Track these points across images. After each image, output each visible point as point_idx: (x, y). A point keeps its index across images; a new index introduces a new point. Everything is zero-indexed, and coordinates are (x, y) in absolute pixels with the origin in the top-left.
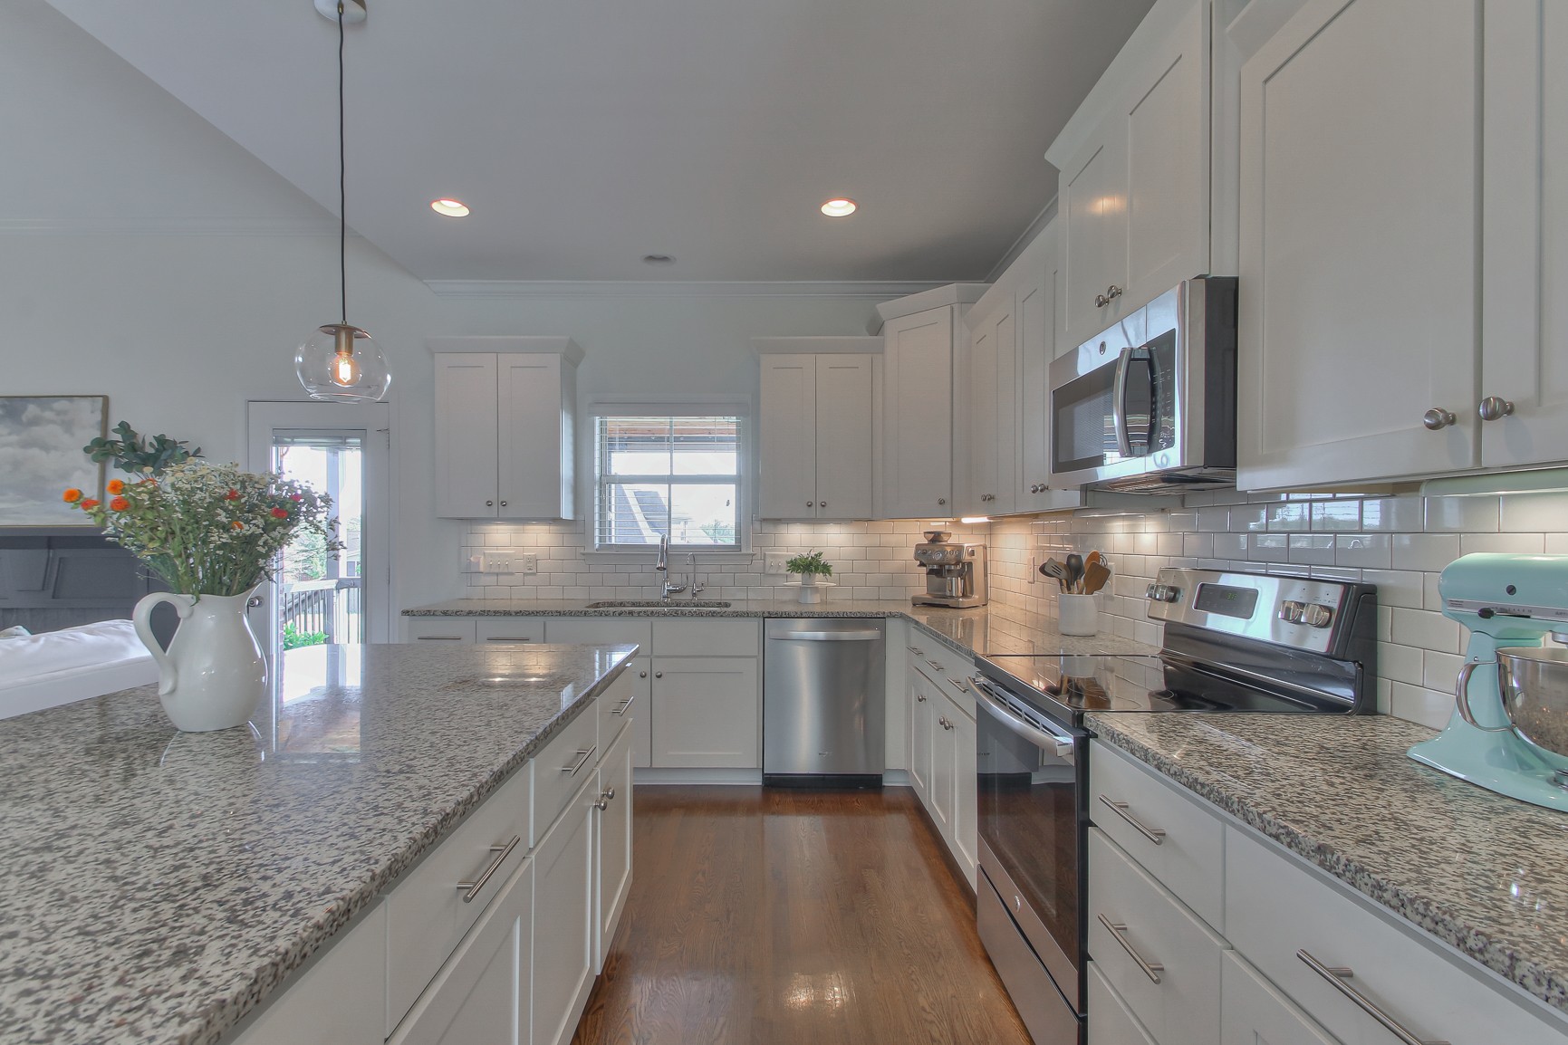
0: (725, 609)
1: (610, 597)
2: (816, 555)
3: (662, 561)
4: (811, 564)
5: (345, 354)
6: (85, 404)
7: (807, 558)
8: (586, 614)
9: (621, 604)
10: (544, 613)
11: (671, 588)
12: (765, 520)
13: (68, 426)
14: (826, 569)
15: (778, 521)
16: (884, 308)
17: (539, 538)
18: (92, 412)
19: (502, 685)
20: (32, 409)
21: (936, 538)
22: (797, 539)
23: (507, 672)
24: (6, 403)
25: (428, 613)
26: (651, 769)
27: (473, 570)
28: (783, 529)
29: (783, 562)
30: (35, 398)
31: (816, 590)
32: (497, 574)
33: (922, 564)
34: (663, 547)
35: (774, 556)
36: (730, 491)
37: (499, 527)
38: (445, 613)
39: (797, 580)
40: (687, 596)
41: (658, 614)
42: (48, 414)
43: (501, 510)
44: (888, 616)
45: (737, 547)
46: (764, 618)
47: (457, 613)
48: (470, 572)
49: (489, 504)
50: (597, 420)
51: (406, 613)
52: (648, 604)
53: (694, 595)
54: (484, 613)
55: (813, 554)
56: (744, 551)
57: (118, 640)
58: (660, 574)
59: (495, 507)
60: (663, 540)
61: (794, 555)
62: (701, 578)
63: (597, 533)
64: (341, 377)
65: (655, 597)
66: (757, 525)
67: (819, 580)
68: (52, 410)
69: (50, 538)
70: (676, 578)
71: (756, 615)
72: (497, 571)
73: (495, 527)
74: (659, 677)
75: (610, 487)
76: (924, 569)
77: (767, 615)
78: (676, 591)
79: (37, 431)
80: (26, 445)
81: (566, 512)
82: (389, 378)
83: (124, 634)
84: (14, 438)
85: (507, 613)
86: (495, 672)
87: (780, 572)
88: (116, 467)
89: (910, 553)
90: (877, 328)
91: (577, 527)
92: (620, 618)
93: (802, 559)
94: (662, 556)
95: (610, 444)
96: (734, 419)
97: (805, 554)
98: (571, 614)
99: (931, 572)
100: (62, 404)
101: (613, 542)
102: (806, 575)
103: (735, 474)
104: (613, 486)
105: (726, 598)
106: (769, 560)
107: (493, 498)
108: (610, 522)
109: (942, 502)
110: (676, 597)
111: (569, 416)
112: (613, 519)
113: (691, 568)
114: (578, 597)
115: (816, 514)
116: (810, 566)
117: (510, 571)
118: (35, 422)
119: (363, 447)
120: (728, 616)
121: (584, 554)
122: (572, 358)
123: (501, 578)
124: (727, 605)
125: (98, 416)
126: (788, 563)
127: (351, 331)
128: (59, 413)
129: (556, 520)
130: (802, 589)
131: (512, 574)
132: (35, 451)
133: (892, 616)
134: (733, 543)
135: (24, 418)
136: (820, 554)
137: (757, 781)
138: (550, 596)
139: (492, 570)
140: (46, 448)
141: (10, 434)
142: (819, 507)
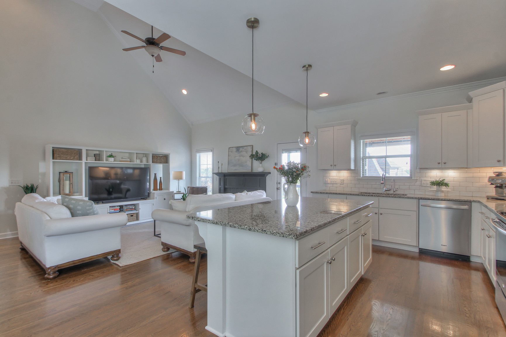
0: (406, 196)
1: (366, 191)
2: (442, 180)
3: (382, 181)
4: (440, 183)
5: (307, 137)
6: (249, 147)
7: (439, 181)
8: (358, 195)
9: (369, 193)
10: (346, 194)
11: (386, 189)
12: (420, 169)
13: (247, 152)
14: (446, 185)
15: (427, 169)
16: (471, 94)
17: (344, 175)
19: (334, 213)
20: (241, 149)
21: (499, 174)
22: (435, 174)
23: (336, 210)
24: (237, 148)
25: (317, 193)
26: (378, 241)
27: (327, 183)
28: (429, 171)
29: (429, 183)
30: (242, 147)
31: (443, 191)
33: (492, 184)
34: (383, 177)
35: (425, 180)
36: (408, 159)
37: (333, 171)
38: (321, 193)
39: (435, 188)
40: (391, 192)
41: (381, 196)
42: (244, 150)
43: (334, 167)
44: (473, 202)
45: (411, 177)
46: (419, 199)
47: (324, 193)
48: (326, 183)
49: (331, 166)
50: (362, 141)
51: (312, 192)
52: (378, 194)
53: (394, 192)
54: (330, 193)
55: (441, 180)
56: (413, 179)
57: (262, 194)
58: (382, 186)
59: (333, 166)
60: (383, 175)
61: (433, 180)
62: (397, 187)
63: (361, 173)
64: (306, 142)
65: (380, 192)
66: (418, 170)
67: (444, 188)
68: (244, 149)
69: (244, 174)
70: (388, 187)
71: (416, 198)
72: (333, 183)
73: (332, 171)
74: (381, 214)
75: (366, 160)
76: (494, 186)
77: (420, 198)
78: (387, 190)
80: (240, 156)
81: (352, 167)
82: (315, 141)
83: (263, 193)
84: (238, 155)
85: (336, 194)
86: (332, 210)
87: (427, 185)
88: (254, 160)
89: (486, 180)
90: (470, 100)
91: (355, 171)
92: (368, 197)
93: (436, 181)
94: (383, 179)
95: (365, 145)
96: (409, 137)
97: (438, 180)
98: (354, 195)
99: (496, 187)
100: (246, 148)
101: (367, 175)
102: (438, 187)
103: (410, 154)
104: (367, 159)
105: (405, 193)
106: (423, 182)
107: (332, 164)
108: (366, 170)
109: (499, 161)
110: (388, 192)
111: (353, 141)
112: (367, 169)
113: (393, 184)
114: (356, 191)
115: (443, 166)
116: (440, 184)
117: (336, 183)
118: (241, 151)
119: (301, 152)
120: (405, 198)
121: (357, 179)
122: (354, 125)
123: (334, 185)
124: (406, 195)
125: (251, 150)
126: (430, 182)
127: (308, 133)
129: (349, 169)
130: (437, 191)
132: (241, 157)
133: (474, 201)
134: (409, 175)
136: (444, 180)
137: (417, 250)
138: (347, 190)
139: (331, 183)
140: (243, 156)
142: (443, 164)
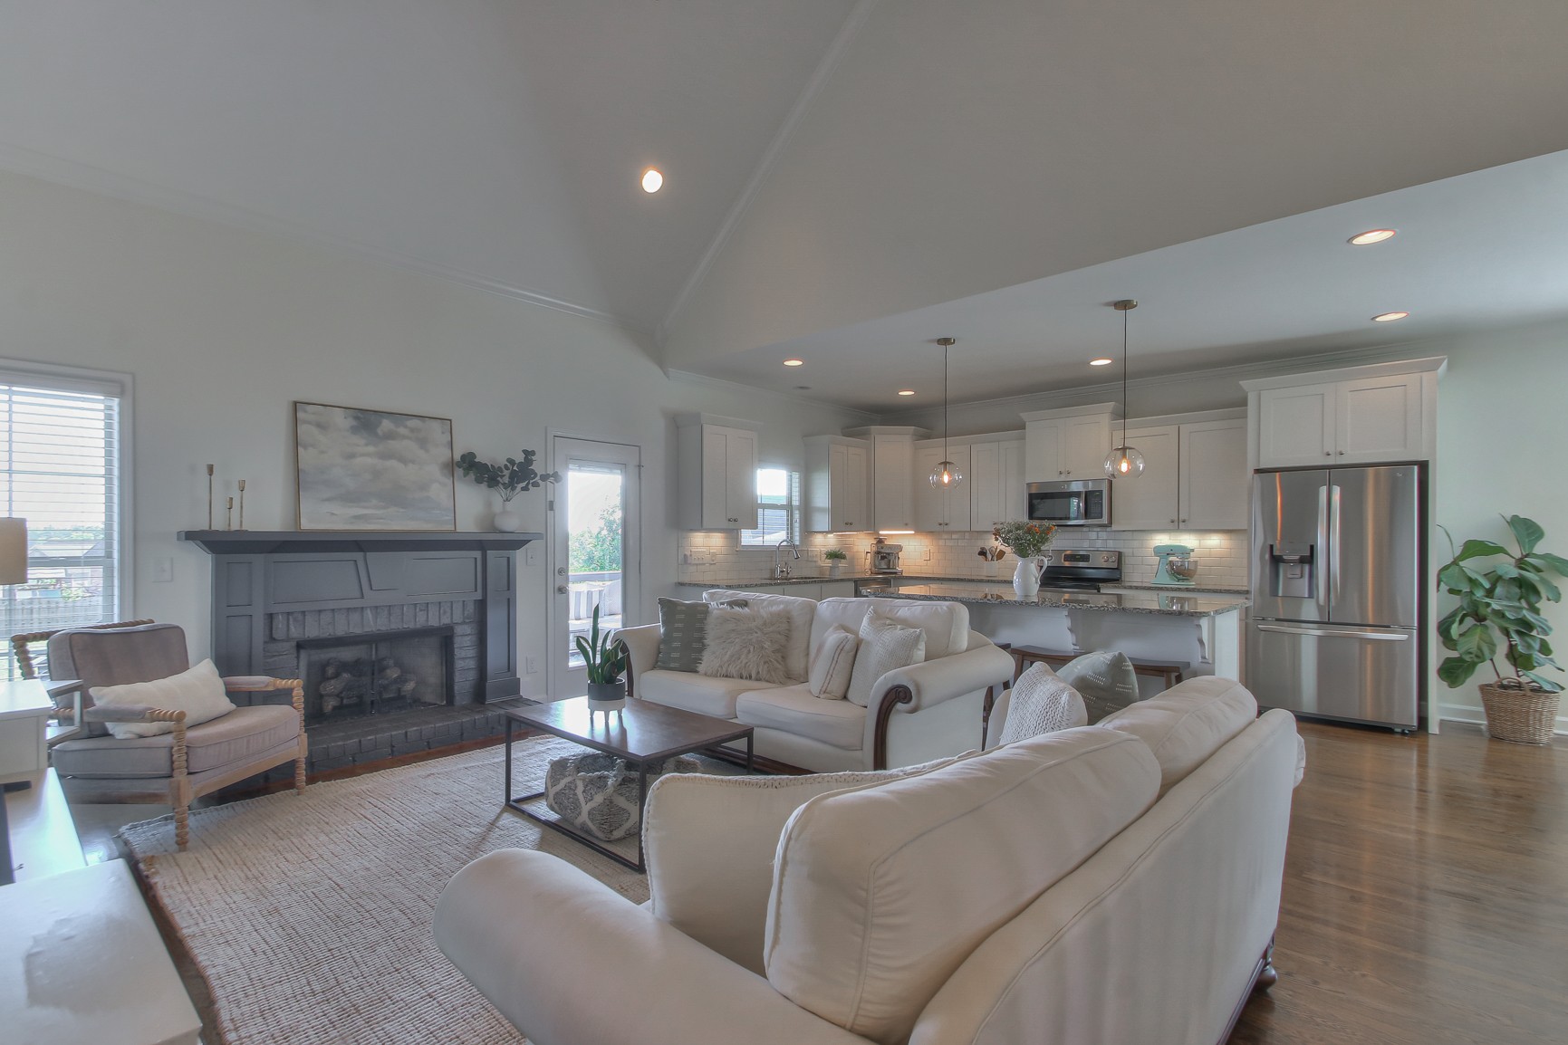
6: (432, 424)
13: (423, 443)
18: (443, 433)
20: (386, 425)
24: (359, 415)
30: (390, 414)
32: (697, 565)
35: (813, 551)
42: (402, 430)
43: (735, 524)
48: (683, 564)
49: (729, 520)
59: (732, 522)
68: (406, 427)
72: (697, 562)
79: (394, 445)
80: (385, 456)
84: (371, 449)
87: (814, 559)
100: (413, 423)
102: (835, 560)
106: (810, 554)
117: (704, 562)
118: (390, 436)
121: (736, 551)
125: (448, 437)
128: (412, 430)
130: (832, 568)
131: (704, 564)
132: (393, 463)
135: (379, 431)
138: (722, 577)
140: (403, 460)
141: (367, 445)
